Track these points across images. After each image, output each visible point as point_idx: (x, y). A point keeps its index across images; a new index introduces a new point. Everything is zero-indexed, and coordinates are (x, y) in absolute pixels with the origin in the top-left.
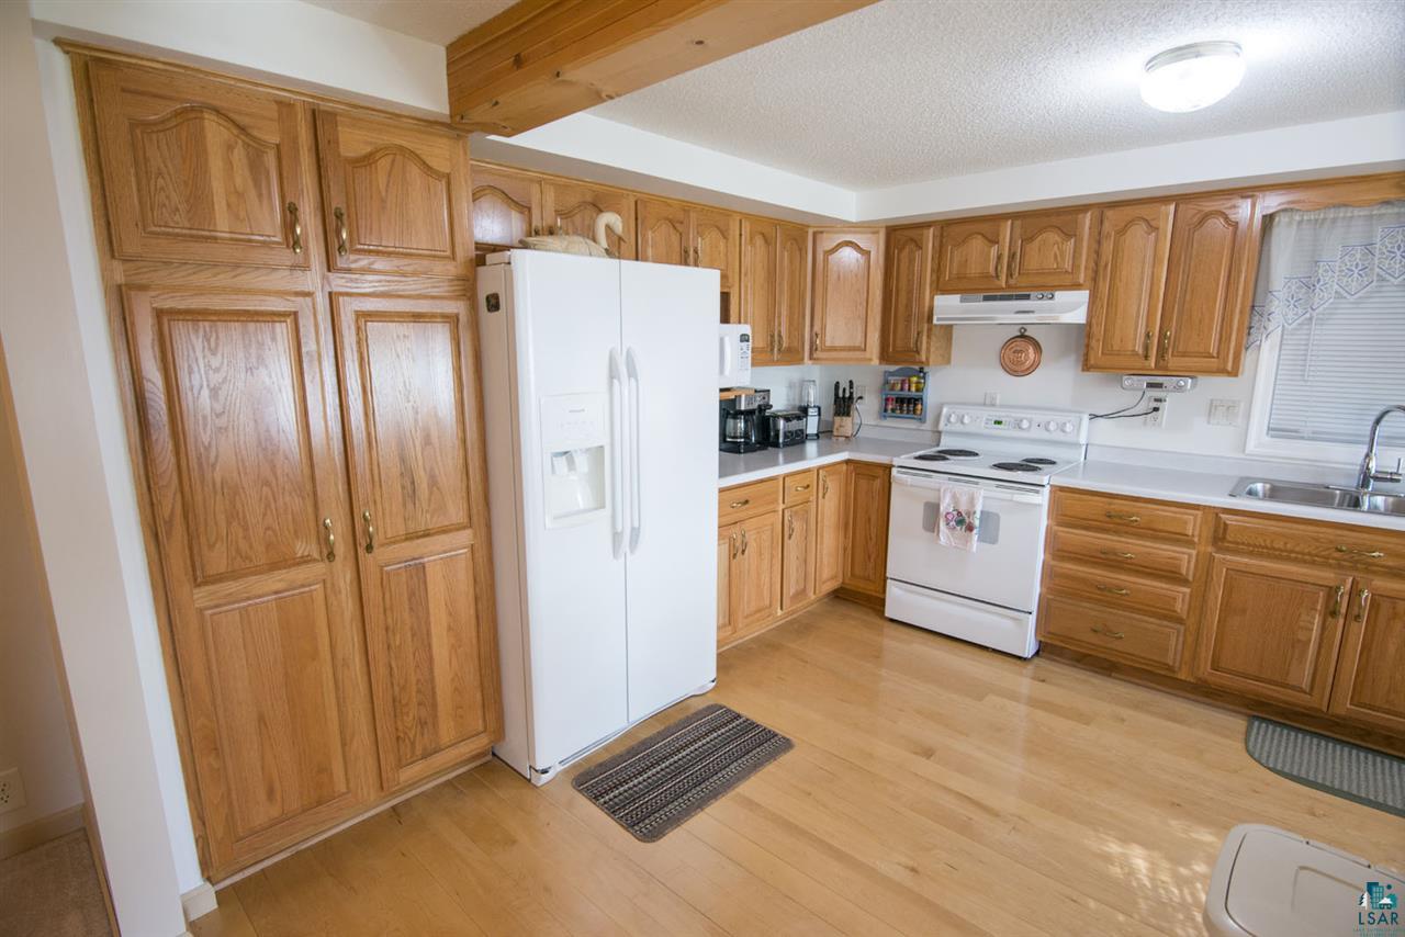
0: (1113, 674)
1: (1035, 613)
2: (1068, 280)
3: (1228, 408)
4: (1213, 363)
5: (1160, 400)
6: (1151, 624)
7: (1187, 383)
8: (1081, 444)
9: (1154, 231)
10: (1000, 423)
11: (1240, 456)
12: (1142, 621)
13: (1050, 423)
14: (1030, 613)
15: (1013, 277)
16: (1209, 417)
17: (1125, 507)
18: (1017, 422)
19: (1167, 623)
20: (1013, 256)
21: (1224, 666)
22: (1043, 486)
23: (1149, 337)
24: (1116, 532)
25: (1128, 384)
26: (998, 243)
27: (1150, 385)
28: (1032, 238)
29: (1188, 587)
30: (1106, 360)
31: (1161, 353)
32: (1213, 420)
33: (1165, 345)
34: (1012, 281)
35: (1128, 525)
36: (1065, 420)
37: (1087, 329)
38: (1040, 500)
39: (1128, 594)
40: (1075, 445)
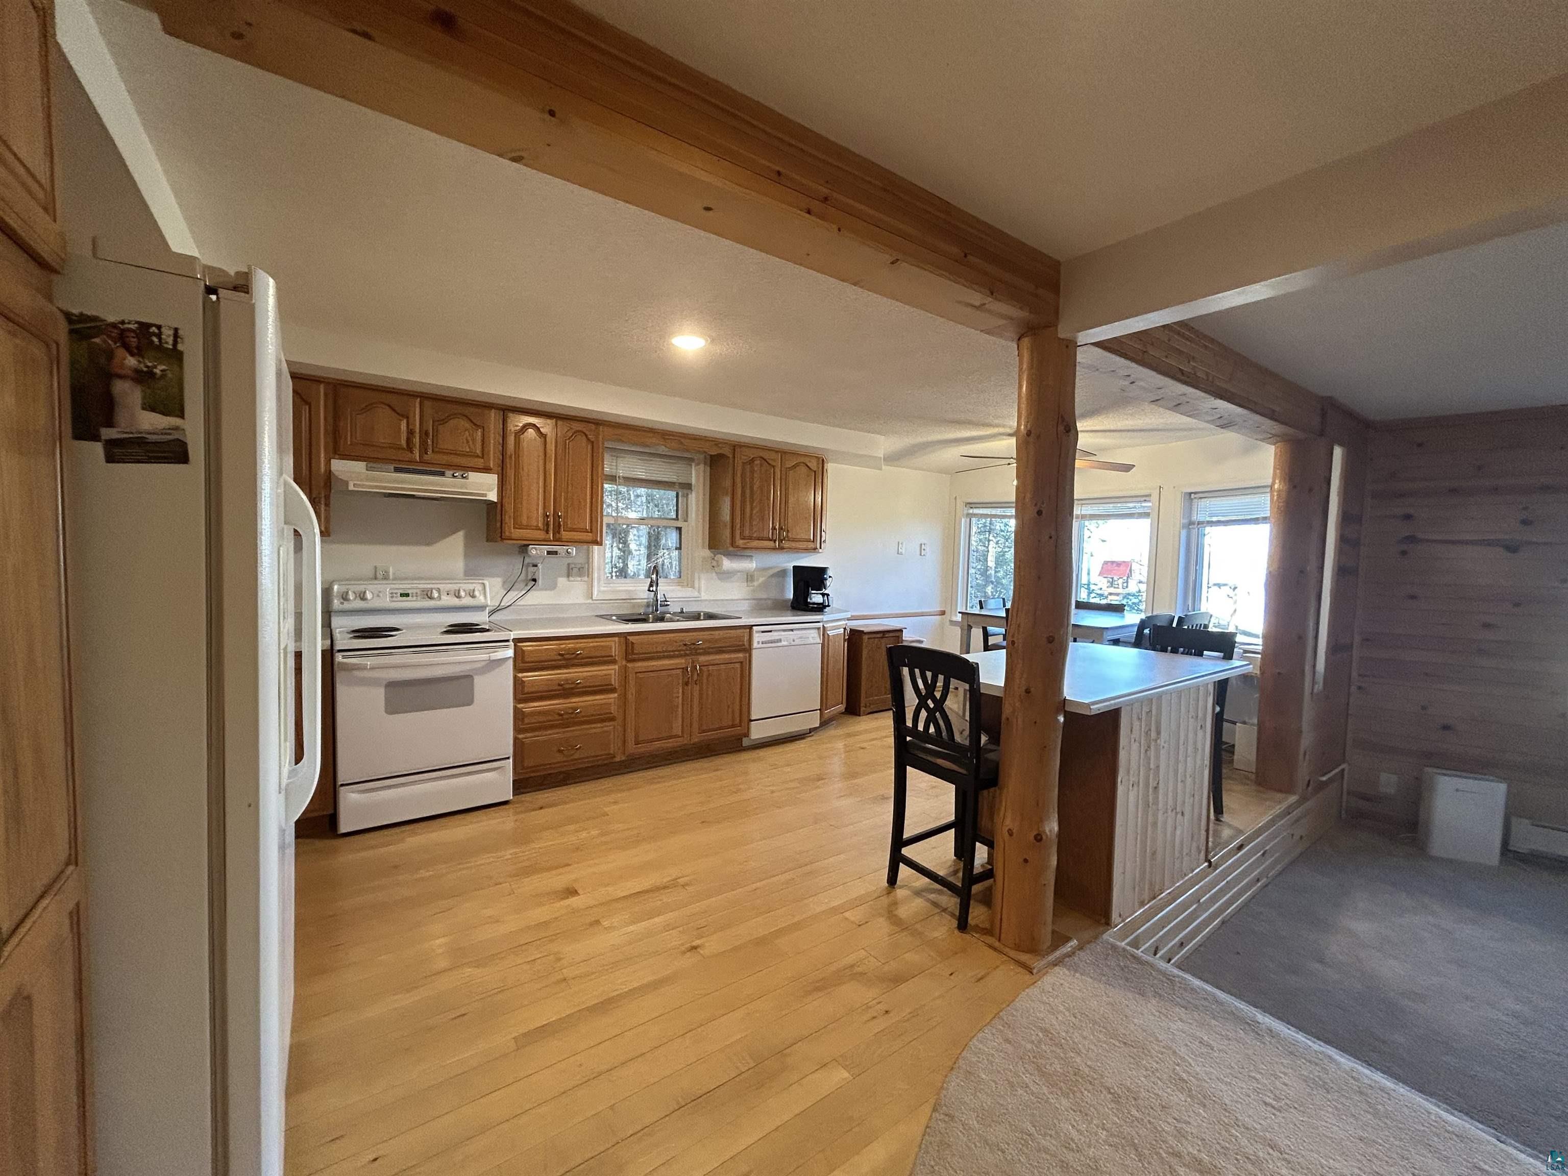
1: (511, 758)
2: (480, 463)
3: (579, 569)
4: (589, 537)
5: (536, 566)
6: (597, 728)
7: (573, 550)
8: (487, 606)
9: (543, 436)
10: (407, 595)
11: (590, 601)
12: (591, 728)
13: (459, 590)
14: (508, 758)
15: (427, 454)
16: (568, 576)
17: (571, 645)
18: (425, 593)
19: (606, 724)
20: (427, 434)
21: (640, 739)
22: (507, 641)
23: (548, 516)
24: (566, 667)
25: (534, 553)
26: (408, 418)
27: (549, 553)
28: (443, 422)
29: (616, 692)
30: (517, 533)
31: (557, 528)
32: (571, 579)
33: (559, 523)
34: (426, 457)
35: (575, 658)
36: (471, 587)
37: (499, 506)
38: (510, 653)
39: (581, 712)
40: (482, 608)
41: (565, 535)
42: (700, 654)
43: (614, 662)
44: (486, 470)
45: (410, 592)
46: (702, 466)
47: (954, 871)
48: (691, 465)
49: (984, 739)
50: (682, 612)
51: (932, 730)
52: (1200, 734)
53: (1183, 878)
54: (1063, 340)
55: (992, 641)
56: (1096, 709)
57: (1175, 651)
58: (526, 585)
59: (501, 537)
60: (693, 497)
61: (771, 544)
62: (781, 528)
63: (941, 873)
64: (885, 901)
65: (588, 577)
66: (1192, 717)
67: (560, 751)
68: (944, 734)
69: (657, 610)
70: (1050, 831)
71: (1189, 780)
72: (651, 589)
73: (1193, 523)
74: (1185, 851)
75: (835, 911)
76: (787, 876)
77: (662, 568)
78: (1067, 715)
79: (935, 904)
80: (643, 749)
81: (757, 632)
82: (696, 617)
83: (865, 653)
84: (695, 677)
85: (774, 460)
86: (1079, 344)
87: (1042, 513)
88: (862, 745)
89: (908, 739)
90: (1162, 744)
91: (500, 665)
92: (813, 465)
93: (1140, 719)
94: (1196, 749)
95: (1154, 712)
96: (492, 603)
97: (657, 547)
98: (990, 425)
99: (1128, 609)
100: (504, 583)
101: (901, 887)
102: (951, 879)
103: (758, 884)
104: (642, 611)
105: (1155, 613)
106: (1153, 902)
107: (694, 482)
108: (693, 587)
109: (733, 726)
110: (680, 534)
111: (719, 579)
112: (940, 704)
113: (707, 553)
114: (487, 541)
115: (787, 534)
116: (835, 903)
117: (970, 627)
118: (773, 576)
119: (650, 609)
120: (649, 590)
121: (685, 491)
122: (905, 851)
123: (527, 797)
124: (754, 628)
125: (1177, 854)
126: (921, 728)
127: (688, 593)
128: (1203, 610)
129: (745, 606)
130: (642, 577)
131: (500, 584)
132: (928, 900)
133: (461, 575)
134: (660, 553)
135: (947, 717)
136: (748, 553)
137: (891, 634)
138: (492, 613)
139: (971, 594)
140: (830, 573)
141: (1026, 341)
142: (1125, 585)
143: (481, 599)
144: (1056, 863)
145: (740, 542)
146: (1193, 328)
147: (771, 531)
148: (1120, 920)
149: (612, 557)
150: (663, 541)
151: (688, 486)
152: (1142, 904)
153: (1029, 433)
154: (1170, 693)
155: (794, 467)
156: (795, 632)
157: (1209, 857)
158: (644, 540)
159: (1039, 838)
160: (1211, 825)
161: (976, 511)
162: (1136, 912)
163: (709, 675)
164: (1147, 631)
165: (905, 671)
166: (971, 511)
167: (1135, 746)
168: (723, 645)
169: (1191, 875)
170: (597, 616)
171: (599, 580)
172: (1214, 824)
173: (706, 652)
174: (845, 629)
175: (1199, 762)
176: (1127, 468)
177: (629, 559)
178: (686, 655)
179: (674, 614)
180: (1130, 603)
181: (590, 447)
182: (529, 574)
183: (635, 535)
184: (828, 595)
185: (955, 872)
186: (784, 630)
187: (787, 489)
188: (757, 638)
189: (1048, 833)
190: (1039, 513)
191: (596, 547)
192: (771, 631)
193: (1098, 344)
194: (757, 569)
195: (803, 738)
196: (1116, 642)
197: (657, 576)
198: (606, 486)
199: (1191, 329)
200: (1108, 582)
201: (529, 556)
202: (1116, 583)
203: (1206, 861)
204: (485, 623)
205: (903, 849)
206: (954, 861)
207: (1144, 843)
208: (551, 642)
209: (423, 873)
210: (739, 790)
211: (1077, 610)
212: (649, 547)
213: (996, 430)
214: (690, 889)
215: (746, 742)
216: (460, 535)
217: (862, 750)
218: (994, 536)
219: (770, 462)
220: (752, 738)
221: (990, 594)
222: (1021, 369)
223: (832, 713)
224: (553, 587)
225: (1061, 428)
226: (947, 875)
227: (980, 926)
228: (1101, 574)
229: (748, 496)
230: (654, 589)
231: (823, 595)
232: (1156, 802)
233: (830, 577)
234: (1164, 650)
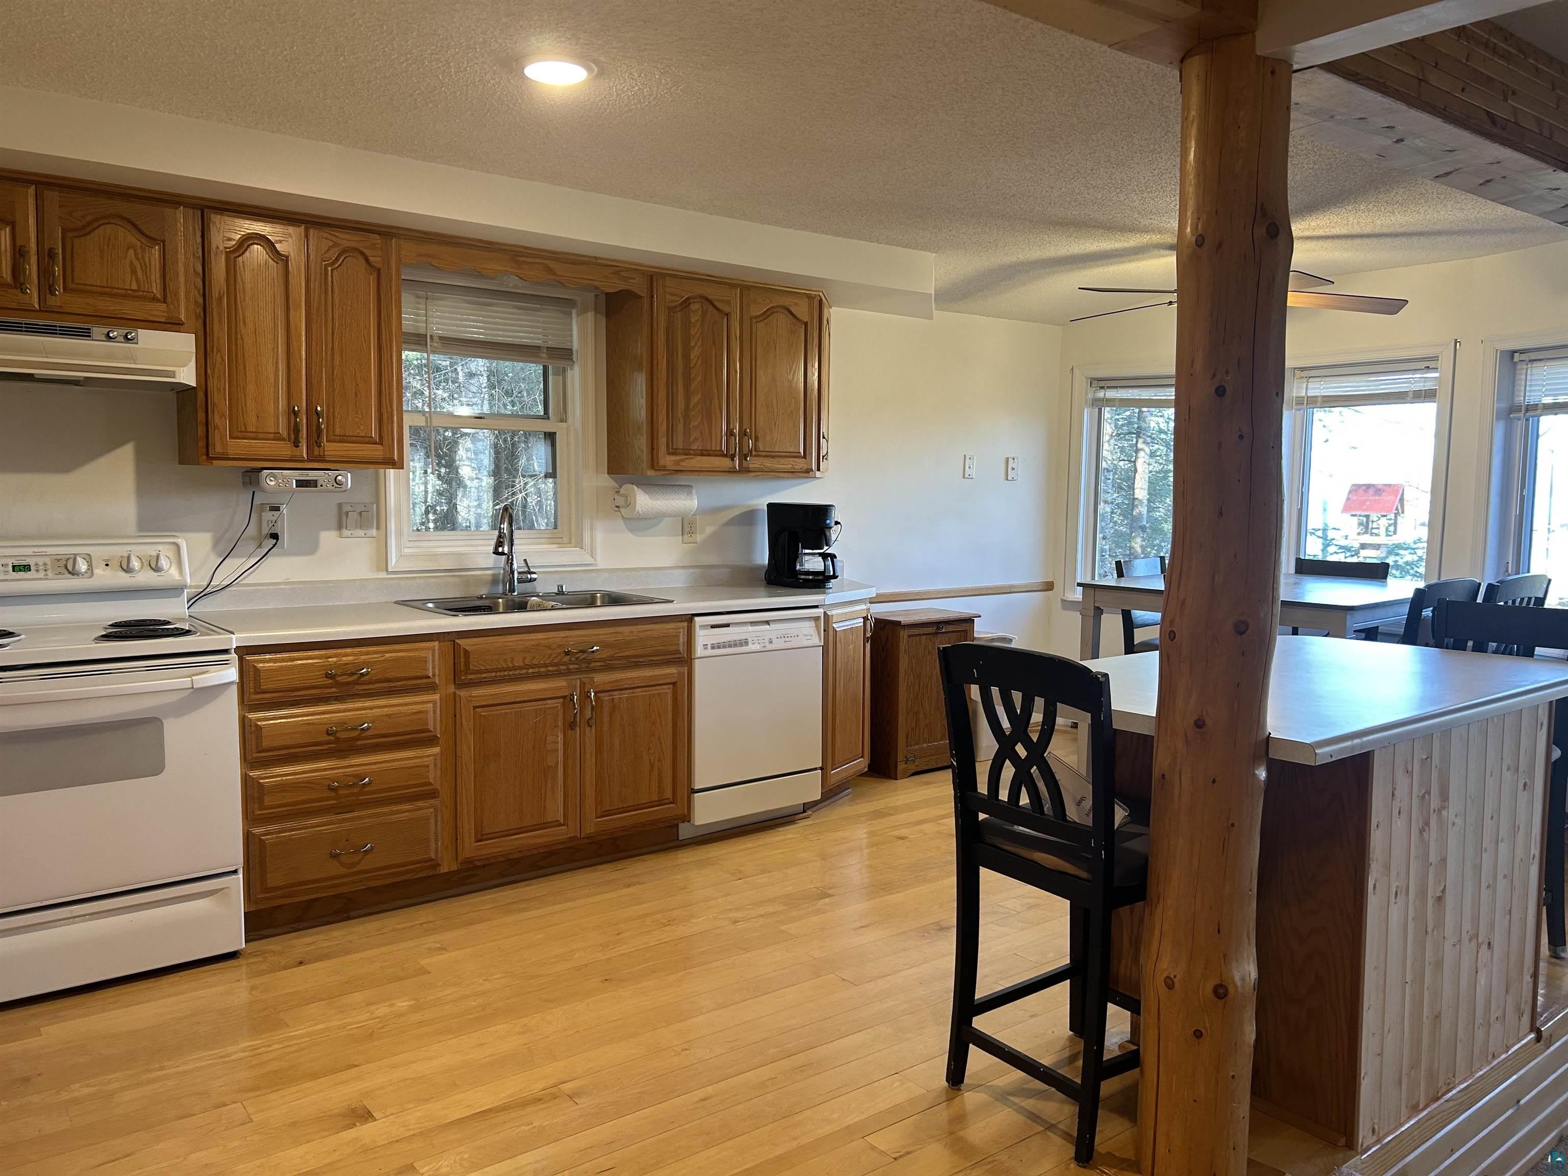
0: (352, 914)
1: (241, 871)
2: (159, 311)
3: (360, 513)
4: (377, 451)
5: (277, 509)
6: (404, 812)
7: (347, 479)
8: (185, 587)
9: (282, 259)
10: (27, 568)
11: (383, 575)
12: (392, 813)
13: (129, 558)
14: (235, 872)
15: (54, 294)
16: (340, 527)
17: (348, 657)
18: (62, 563)
19: (420, 804)
20: (51, 255)
21: (487, 831)
22: (226, 651)
23: (296, 414)
24: (339, 699)
25: (272, 483)
26: (13, 225)
27: (300, 484)
28: (84, 231)
29: (437, 744)
30: (237, 447)
31: (315, 437)
32: (346, 532)
33: (319, 424)
34: (52, 301)
35: (355, 683)
36: (152, 551)
37: (201, 395)
38: (231, 674)
39: (370, 782)
40: (174, 590)
41: (331, 449)
42: (595, 670)
43: (432, 688)
44: (173, 325)
45: (31, 562)
46: (590, 315)
47: (1070, 1057)
48: (571, 314)
49: (1120, 814)
50: (560, 593)
51: (1024, 800)
52: (1523, 797)
53: (1489, 1063)
54: (1265, 58)
55: (1140, 636)
56: (1325, 755)
57: (1480, 648)
58: (260, 546)
59: (207, 455)
60: (575, 375)
61: (726, 463)
62: (743, 433)
63: (1046, 1060)
64: (943, 1114)
65: (378, 528)
66: (1509, 769)
67: (335, 856)
68: (1047, 807)
69: (512, 590)
70: (1243, 979)
71: (1502, 884)
72: (500, 549)
73: (1518, 409)
74: (1495, 1013)
75: (850, 1133)
76: (765, 1072)
77: (524, 512)
78: (1273, 766)
79: (1034, 1117)
80: (493, 848)
81: (703, 627)
82: (588, 600)
83: (904, 663)
84: (588, 713)
85: (728, 303)
86: (1296, 67)
87: (1225, 390)
88: (903, 832)
89: (982, 816)
90: (1452, 818)
91: (215, 697)
92: (802, 310)
93: (1409, 773)
94: (1515, 829)
95: (1436, 760)
96: (192, 579)
97: (513, 472)
98: (1133, 229)
99: (1397, 573)
100: (216, 543)
101: (973, 1088)
102: (1064, 1071)
103: (710, 1089)
104: (484, 591)
105: (1443, 579)
106: (1436, 1105)
107: (575, 345)
108: (580, 544)
109: (660, 803)
110: (553, 445)
111: (631, 530)
112: (1038, 750)
113: (606, 481)
114: (179, 464)
115: (755, 445)
116: (851, 1120)
117: (1099, 611)
118: (731, 522)
119: (500, 589)
120: (496, 552)
121: (562, 363)
122: (981, 1023)
123: (272, 945)
124: (697, 619)
125: (1479, 1019)
126: (1004, 795)
127: (569, 556)
128: (1534, 571)
129: (679, 579)
130: (485, 528)
131: (209, 546)
132: (1021, 1110)
133: (132, 528)
134: (520, 482)
135: (1053, 775)
136: (683, 480)
137: (951, 628)
138: (194, 599)
139: (1102, 550)
140: (836, 515)
141: (1196, 64)
142: (1392, 529)
143: (171, 574)
144: (1253, 1037)
145: (668, 461)
146: (1512, 35)
147: (724, 438)
148: (1375, 1138)
149: (426, 492)
150: (523, 462)
151: (564, 354)
152: (1415, 1109)
153: (1200, 241)
154: (1468, 723)
155: (766, 315)
156: (773, 626)
157: (1538, 1024)
158: (487, 460)
159: (1221, 992)
160: (1543, 965)
161: (1111, 394)
162: (1402, 1125)
163: (614, 709)
164: (1427, 613)
165: (975, 691)
166: (1101, 394)
167: (1399, 824)
168: (640, 652)
169: (1503, 1056)
170: (397, 603)
171: (399, 533)
172: (1550, 963)
173: (608, 667)
174: (865, 619)
175: (1519, 852)
176: (1393, 306)
177: (460, 494)
178: (569, 672)
179: (546, 596)
180: (1401, 562)
181: (372, 279)
182: (264, 524)
183: (467, 450)
184: (833, 557)
185: (1072, 1059)
186: (753, 623)
187: (753, 359)
188: (703, 638)
189: (1239, 983)
190: (1220, 391)
191: (391, 473)
192: (727, 625)
193: (1331, 67)
194: (701, 511)
195: (792, 822)
196: (1371, 634)
197: (510, 524)
198: (406, 355)
199: (1508, 37)
200: (1360, 524)
201: (263, 491)
202: (1375, 525)
203: (1531, 1031)
204: (182, 620)
205: (975, 1019)
206: (1070, 1039)
207: (1418, 1002)
208: (310, 653)
209: (80, 1090)
210: (670, 922)
211: (1299, 576)
212: (496, 473)
213: (1146, 239)
214: (584, 1102)
215: (685, 832)
216: (127, 452)
217: (901, 841)
218: (1145, 442)
219: (717, 304)
220: (697, 823)
221: (1139, 550)
222: (1185, 119)
223: (844, 775)
224: (311, 548)
225: (1261, 231)
226: (1059, 1063)
227: (1117, 1154)
228: (1347, 508)
229: (680, 370)
230: (506, 550)
231: (825, 556)
232: (1440, 923)
233: (837, 523)
234: (1459, 646)
